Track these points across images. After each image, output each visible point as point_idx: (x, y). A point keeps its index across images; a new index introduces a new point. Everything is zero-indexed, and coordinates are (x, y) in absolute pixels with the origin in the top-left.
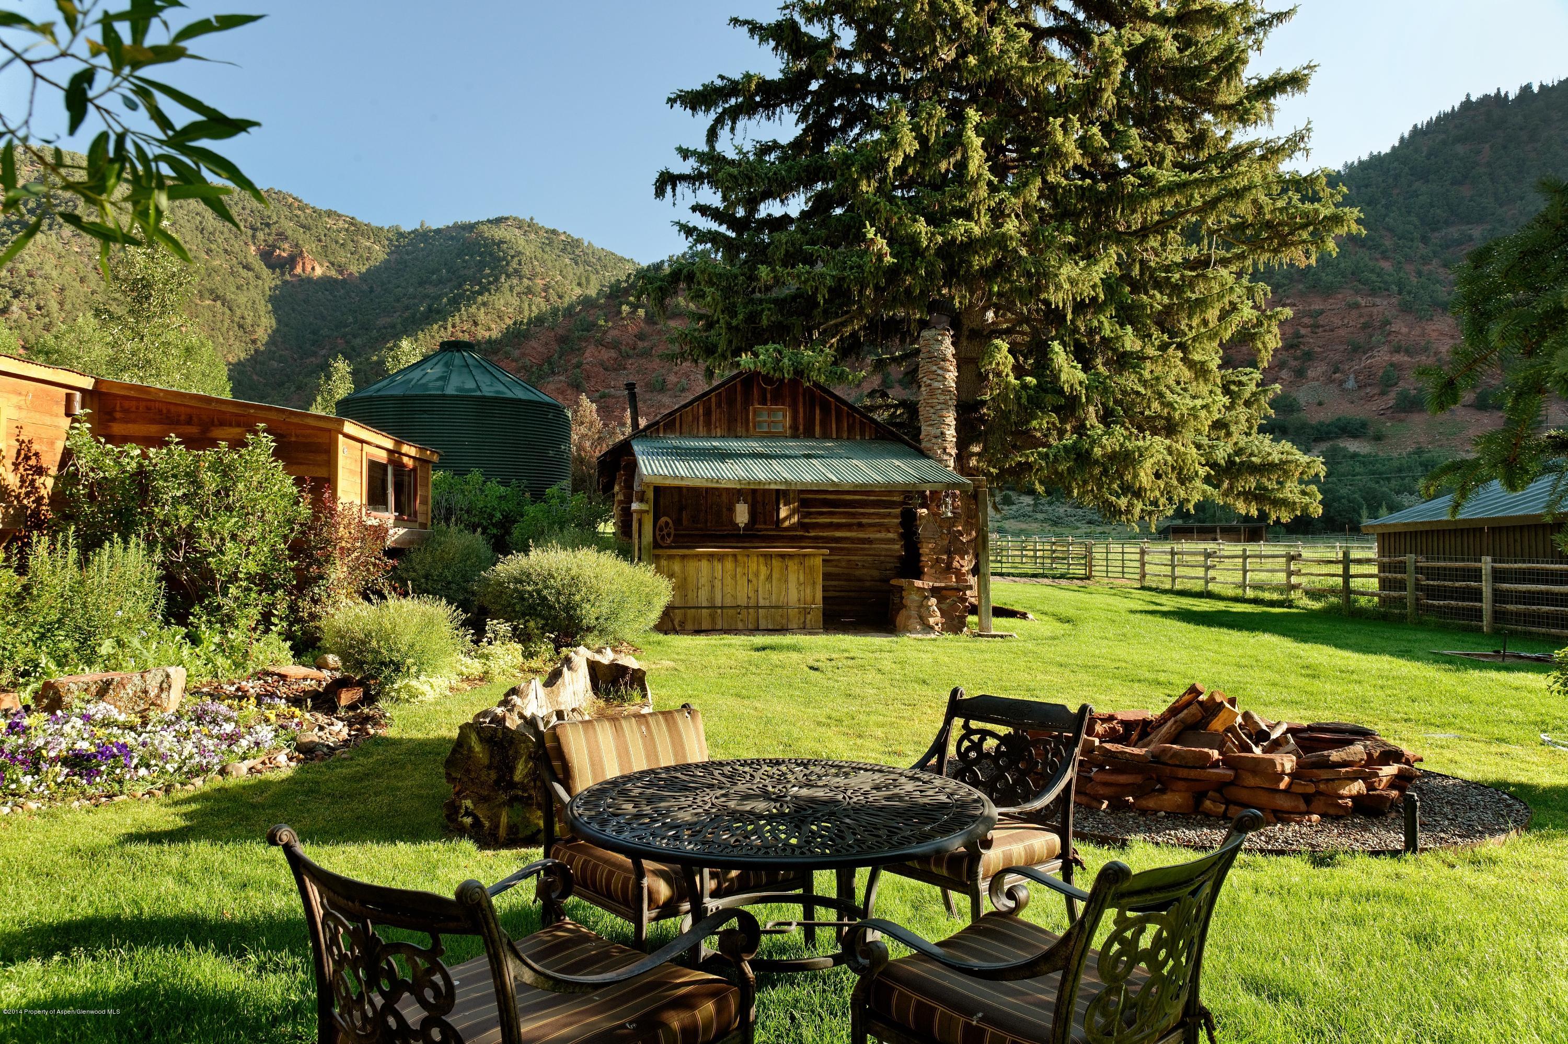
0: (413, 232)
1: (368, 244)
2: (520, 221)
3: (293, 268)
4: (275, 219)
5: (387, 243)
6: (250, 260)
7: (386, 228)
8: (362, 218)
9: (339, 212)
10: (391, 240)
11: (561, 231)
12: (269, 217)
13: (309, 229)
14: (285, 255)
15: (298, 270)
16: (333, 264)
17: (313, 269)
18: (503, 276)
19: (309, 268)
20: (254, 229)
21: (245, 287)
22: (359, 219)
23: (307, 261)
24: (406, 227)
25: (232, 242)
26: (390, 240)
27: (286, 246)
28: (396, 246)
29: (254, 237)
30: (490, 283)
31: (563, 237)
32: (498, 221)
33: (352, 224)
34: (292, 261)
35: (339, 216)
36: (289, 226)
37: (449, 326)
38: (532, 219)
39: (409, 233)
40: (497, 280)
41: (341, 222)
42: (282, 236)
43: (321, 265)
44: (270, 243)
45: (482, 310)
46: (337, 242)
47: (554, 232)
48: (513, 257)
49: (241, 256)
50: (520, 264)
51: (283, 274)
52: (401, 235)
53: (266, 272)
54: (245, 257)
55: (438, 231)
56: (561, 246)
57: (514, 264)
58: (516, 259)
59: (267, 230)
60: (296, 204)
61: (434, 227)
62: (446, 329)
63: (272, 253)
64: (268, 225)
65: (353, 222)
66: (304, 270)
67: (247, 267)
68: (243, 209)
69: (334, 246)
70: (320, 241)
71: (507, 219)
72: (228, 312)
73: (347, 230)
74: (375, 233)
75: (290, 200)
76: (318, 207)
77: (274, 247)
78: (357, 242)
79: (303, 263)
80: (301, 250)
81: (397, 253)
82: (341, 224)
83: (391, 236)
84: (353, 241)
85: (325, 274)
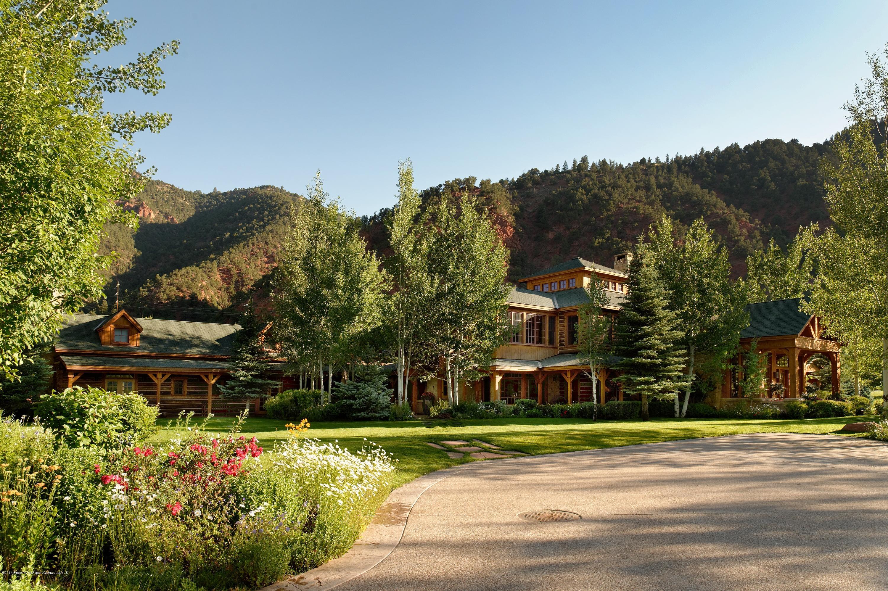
0: (209, 194)
1: (182, 201)
2: (275, 188)
3: (138, 213)
5: (193, 201)
7: (193, 192)
9: (164, 181)
13: (147, 191)
14: (134, 206)
15: (141, 215)
16: (161, 212)
17: (150, 214)
18: (278, 216)
19: (147, 214)
22: (176, 186)
23: (145, 209)
24: (205, 192)
26: (195, 199)
27: (133, 200)
28: (199, 203)
30: (269, 220)
32: (263, 188)
34: (137, 209)
35: (164, 184)
37: (250, 244)
38: (282, 187)
39: (207, 195)
40: (274, 218)
41: (165, 188)
43: (155, 213)
45: (270, 235)
46: (163, 199)
47: (295, 195)
52: (202, 196)
55: (225, 194)
61: (222, 192)
62: (248, 246)
63: (124, 204)
65: (172, 188)
66: (144, 215)
69: (161, 201)
70: (153, 198)
71: (267, 187)
73: (169, 192)
74: (187, 195)
76: (151, 179)
77: (125, 201)
78: (176, 199)
79: (144, 211)
80: (143, 203)
81: (200, 207)
82: (165, 189)
83: (195, 196)
84: (173, 199)
85: (156, 218)
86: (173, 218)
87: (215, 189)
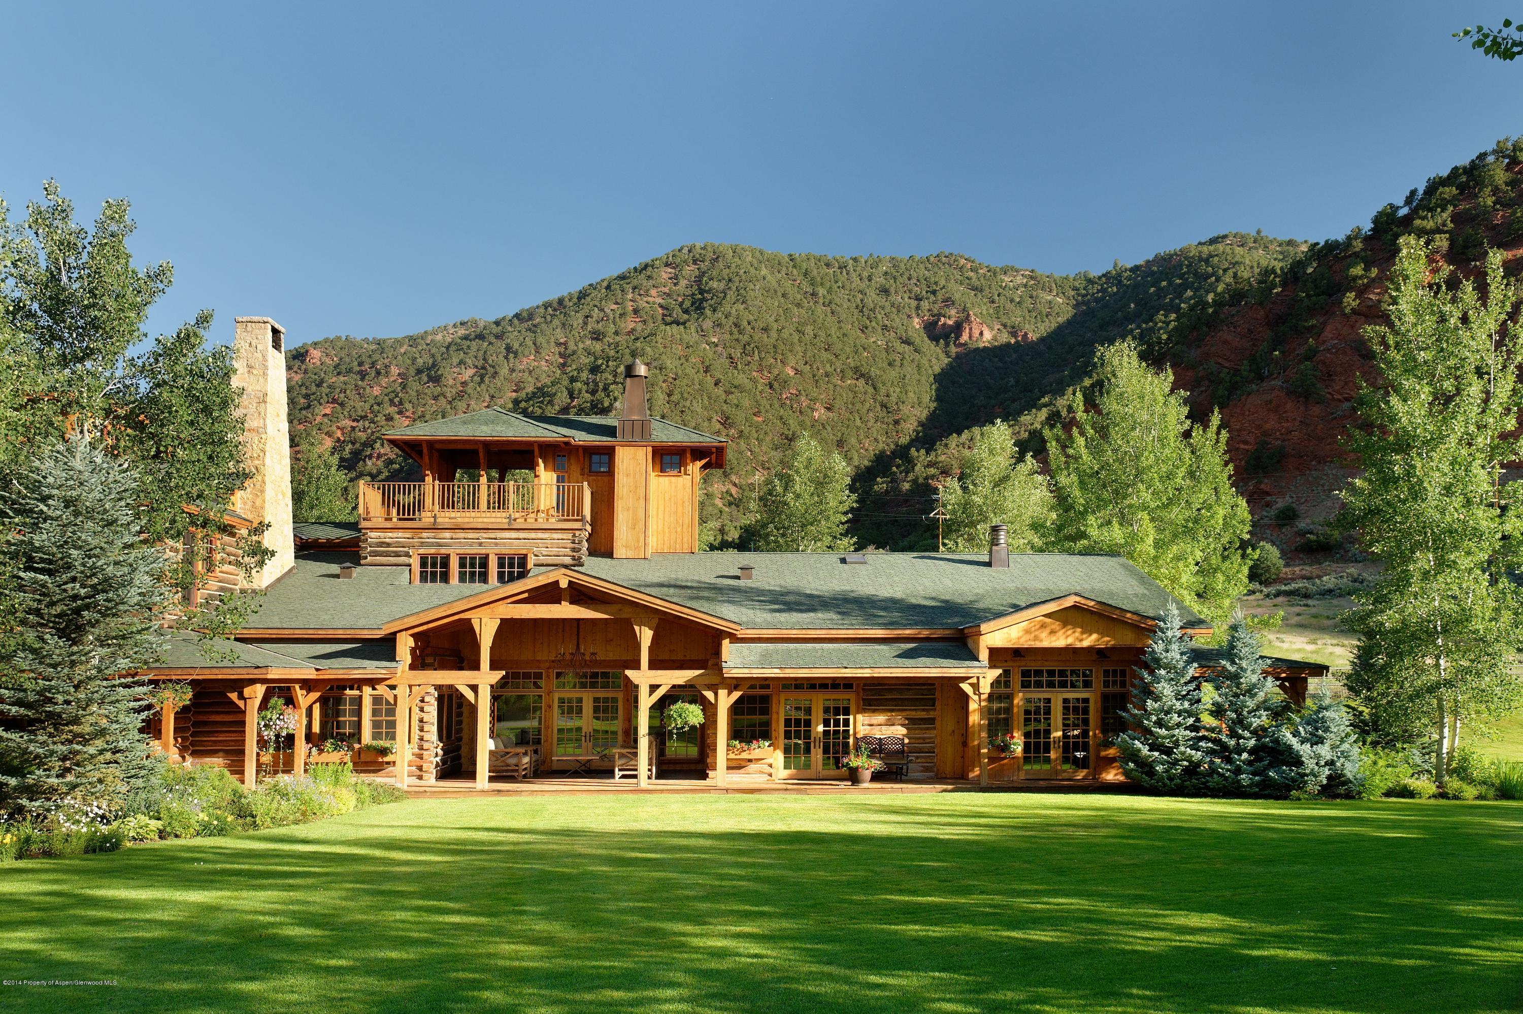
0: (1104, 275)
1: (1049, 298)
2: (1243, 237)
3: (959, 335)
4: (942, 282)
5: (1072, 293)
6: (910, 333)
7: (1072, 276)
9: (1017, 267)
10: (1077, 290)
11: (1300, 240)
12: (936, 283)
13: (981, 291)
14: (950, 322)
15: (965, 337)
16: (1005, 326)
17: (981, 334)
18: (1209, 294)
19: (976, 333)
20: (918, 299)
21: (898, 363)
22: (1040, 270)
23: (974, 325)
24: (1095, 272)
25: (893, 316)
26: (1075, 289)
27: (953, 312)
28: (1084, 296)
29: (918, 308)
31: (1304, 248)
32: (1213, 241)
33: (1032, 278)
34: (958, 328)
35: (1017, 271)
36: (958, 292)
38: (1259, 232)
39: (1100, 278)
41: (1019, 278)
42: (948, 302)
43: (991, 329)
44: (936, 312)
46: (1012, 301)
47: (1290, 243)
48: (1225, 270)
49: (901, 332)
51: (947, 345)
52: (1090, 281)
53: (927, 345)
54: (906, 331)
55: (1134, 269)
58: (1230, 273)
59: (932, 298)
60: (969, 266)
61: (1129, 265)
63: (937, 323)
64: (934, 292)
65: (1033, 276)
66: (970, 337)
67: (907, 342)
68: (909, 279)
69: (1009, 305)
70: (993, 302)
71: (1225, 237)
72: (871, 390)
73: (1025, 286)
74: (1060, 286)
75: (963, 262)
76: (993, 266)
77: (939, 315)
78: (1037, 297)
79: (971, 329)
80: (968, 315)
81: (1083, 303)
82: (1019, 280)
83: (1077, 284)
84: (1031, 297)
85: (995, 338)
86: (1026, 334)
87: (1115, 265)
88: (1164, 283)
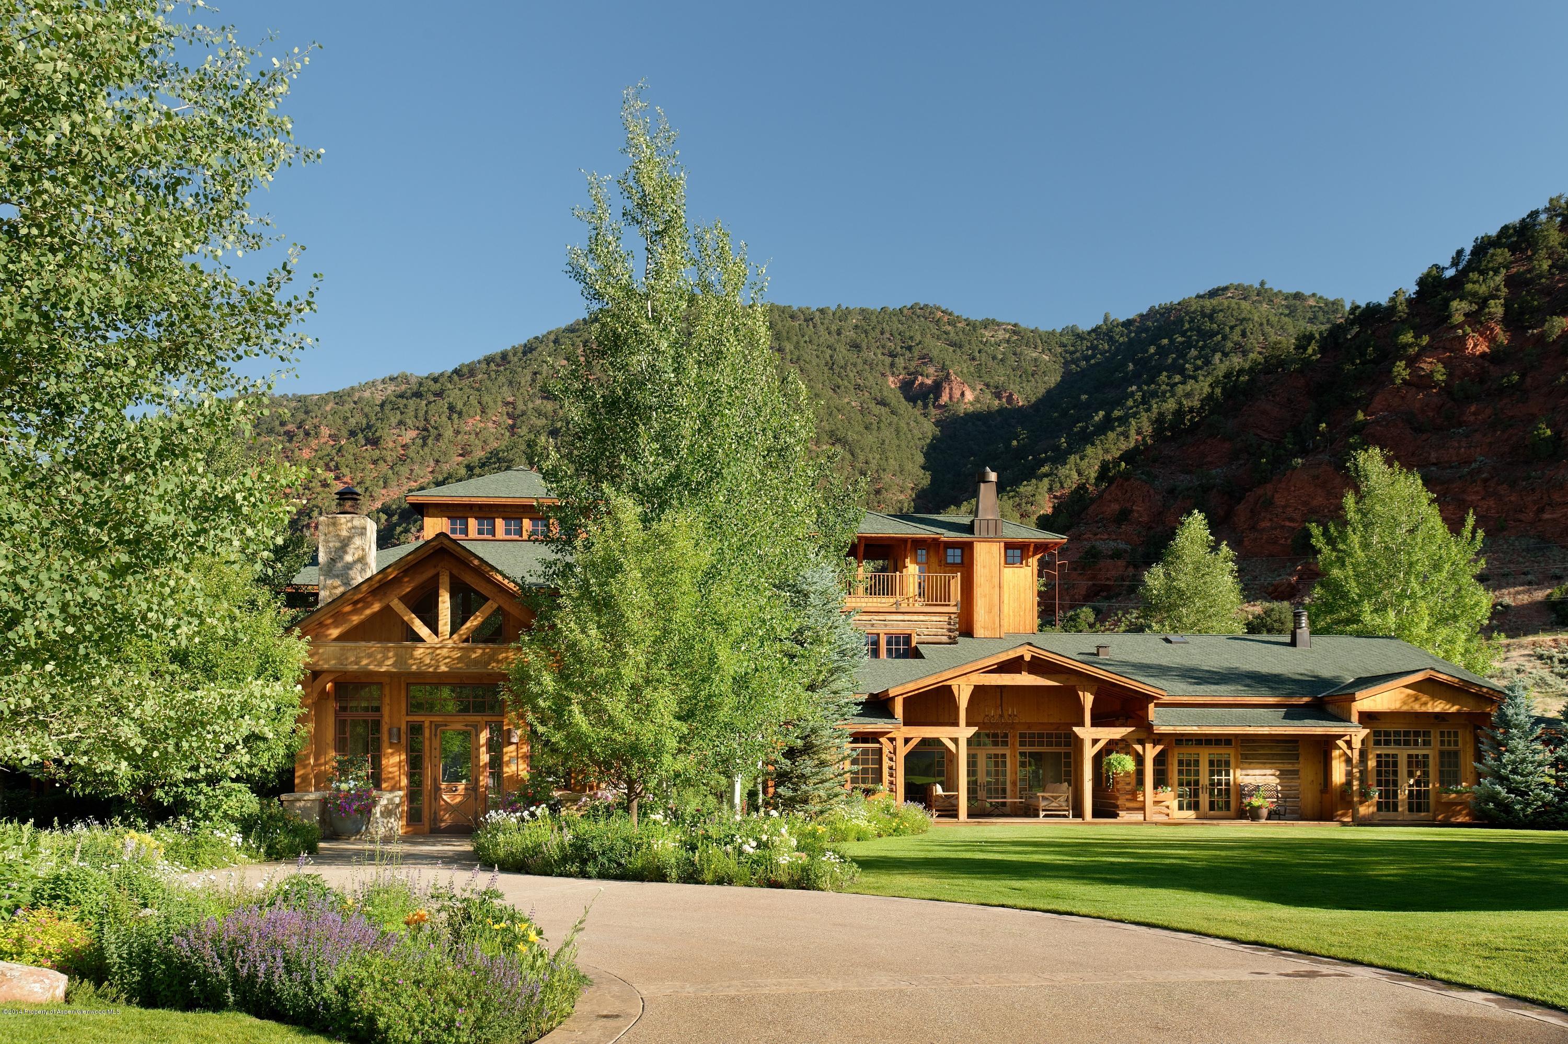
0: (1093, 331)
1: (1034, 355)
2: (1245, 289)
3: (938, 396)
4: (918, 338)
5: (1059, 350)
6: (885, 393)
7: (1059, 330)
8: (1027, 323)
9: (998, 320)
10: (1065, 346)
11: (1307, 293)
12: (911, 338)
13: (960, 347)
14: (929, 382)
15: (945, 398)
16: (987, 385)
17: (963, 394)
18: (1218, 356)
19: (957, 394)
20: (892, 355)
21: (875, 426)
22: (1023, 324)
23: (954, 385)
24: (1085, 326)
25: (866, 374)
26: (1063, 345)
27: (931, 370)
28: (1072, 353)
29: (892, 365)
30: (1197, 368)
31: (1312, 302)
32: (1213, 294)
33: (1014, 332)
34: (937, 388)
35: (999, 324)
36: (936, 348)
37: (1133, 432)
38: (1262, 284)
39: (1089, 333)
40: (1208, 361)
41: (1001, 332)
42: (926, 359)
43: (973, 389)
44: (912, 370)
46: (994, 358)
47: (1298, 296)
48: (1232, 328)
49: (875, 391)
50: (1244, 334)
51: (925, 406)
52: (1079, 336)
53: (904, 406)
54: (881, 391)
55: (1128, 323)
56: (1310, 315)
57: (1236, 336)
58: (1238, 330)
59: (908, 355)
60: (945, 319)
61: (1122, 319)
62: (1127, 436)
63: (913, 382)
64: (909, 348)
65: (1016, 330)
66: (951, 398)
67: (883, 403)
68: (882, 333)
69: (990, 363)
70: (974, 359)
71: (1226, 289)
72: (848, 456)
73: (1008, 341)
74: (1047, 340)
75: (939, 314)
76: (972, 318)
77: (916, 373)
78: (1021, 354)
79: (951, 389)
80: (948, 374)
81: (1073, 361)
82: (1001, 335)
83: (1064, 340)
84: (1015, 354)
85: (977, 400)
86: (1011, 395)
87: (1106, 319)
88: (1165, 341)
